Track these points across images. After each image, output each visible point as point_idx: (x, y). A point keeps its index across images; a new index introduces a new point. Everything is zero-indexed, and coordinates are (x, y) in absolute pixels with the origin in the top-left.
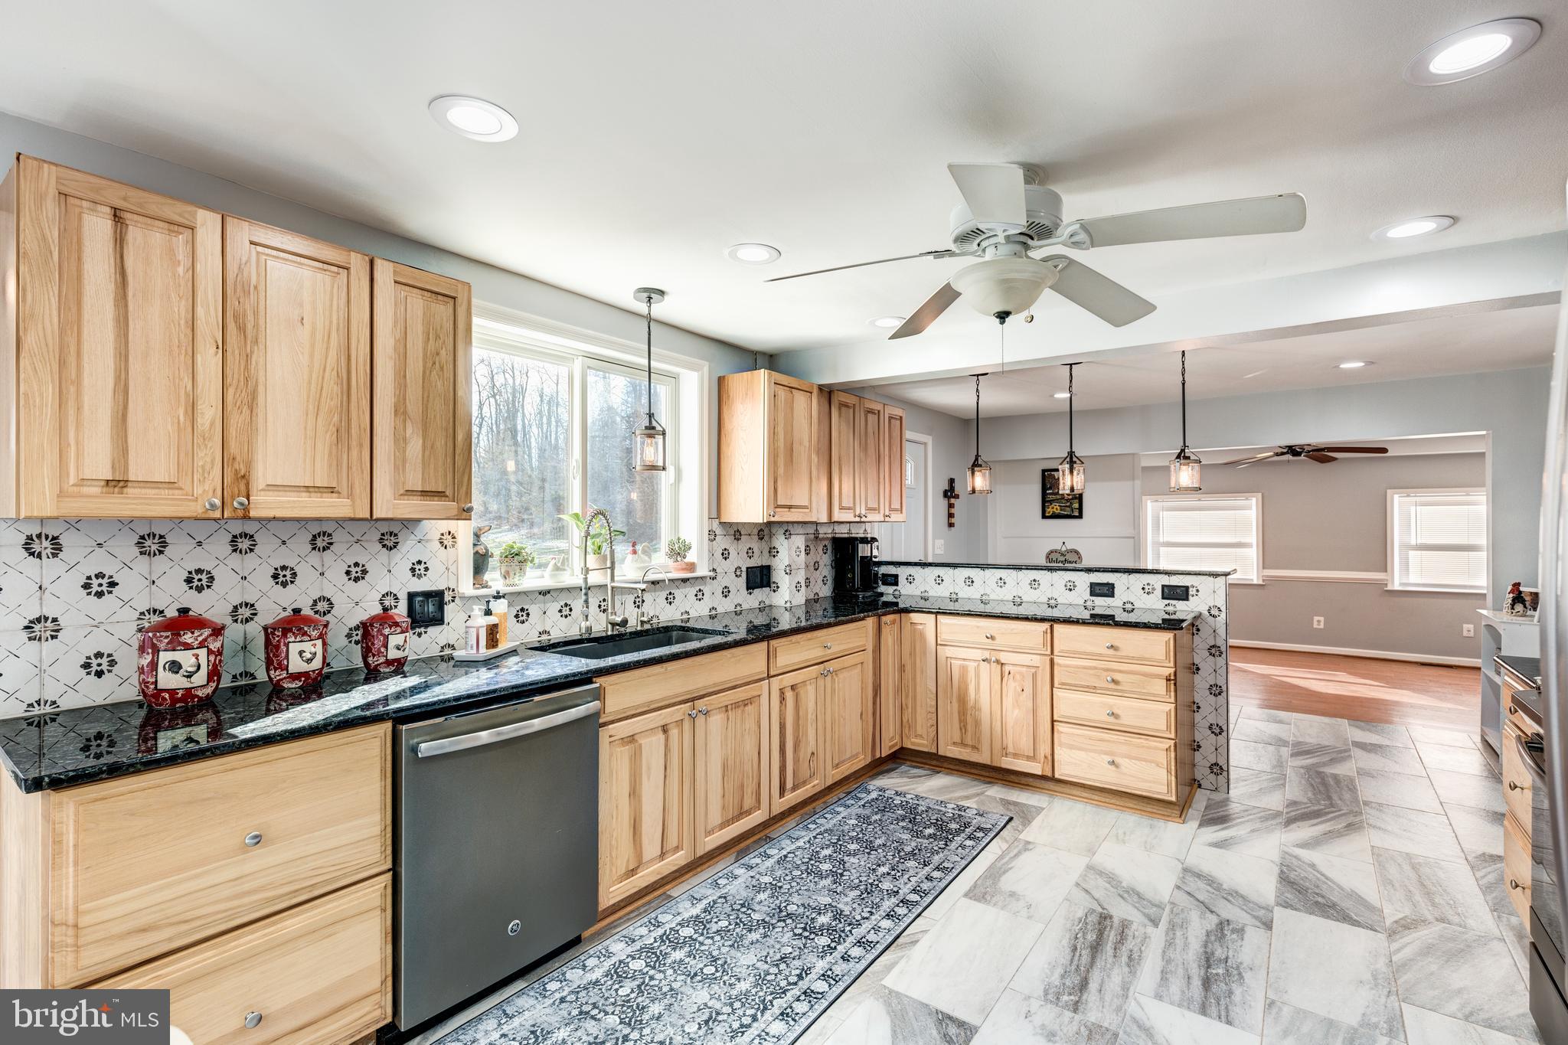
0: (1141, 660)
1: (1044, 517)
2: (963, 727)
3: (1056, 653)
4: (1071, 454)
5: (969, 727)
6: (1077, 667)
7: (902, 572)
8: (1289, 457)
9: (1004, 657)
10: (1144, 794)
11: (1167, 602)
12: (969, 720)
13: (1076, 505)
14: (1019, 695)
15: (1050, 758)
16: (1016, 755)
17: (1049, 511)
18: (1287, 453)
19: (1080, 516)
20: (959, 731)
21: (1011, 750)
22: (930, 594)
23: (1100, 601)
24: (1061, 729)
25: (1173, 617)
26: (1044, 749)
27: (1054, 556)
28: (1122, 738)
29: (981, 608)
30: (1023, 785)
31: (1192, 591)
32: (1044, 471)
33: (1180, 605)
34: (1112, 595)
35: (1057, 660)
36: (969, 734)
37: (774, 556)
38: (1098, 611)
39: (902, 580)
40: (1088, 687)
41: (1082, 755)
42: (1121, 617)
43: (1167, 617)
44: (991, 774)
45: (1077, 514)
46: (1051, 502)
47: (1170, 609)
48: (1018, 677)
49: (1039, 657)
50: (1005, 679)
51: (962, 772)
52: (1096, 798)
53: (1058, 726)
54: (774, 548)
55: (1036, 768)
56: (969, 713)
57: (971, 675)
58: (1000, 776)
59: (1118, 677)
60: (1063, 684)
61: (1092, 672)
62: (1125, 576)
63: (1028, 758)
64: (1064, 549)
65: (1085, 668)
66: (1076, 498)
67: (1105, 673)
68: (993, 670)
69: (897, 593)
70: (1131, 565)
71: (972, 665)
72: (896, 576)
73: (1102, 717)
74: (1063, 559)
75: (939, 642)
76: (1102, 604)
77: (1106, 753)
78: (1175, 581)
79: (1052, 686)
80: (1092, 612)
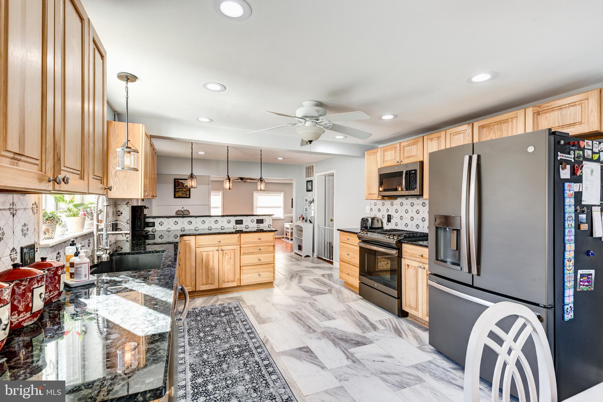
0: (266, 242)
1: (175, 197)
2: (207, 277)
3: (241, 243)
4: (192, 174)
5: (210, 277)
6: (248, 247)
7: (157, 221)
8: (240, 180)
9: (224, 248)
10: (267, 282)
11: (258, 224)
12: (210, 273)
13: (188, 193)
14: (229, 260)
15: (239, 279)
16: (228, 282)
17: (177, 195)
18: (239, 179)
19: (189, 197)
20: (205, 279)
21: (226, 280)
22: (171, 229)
23: (238, 226)
24: (243, 269)
25: (259, 229)
26: (238, 277)
27: (179, 213)
28: (261, 266)
29: (209, 232)
30: (227, 292)
31: (264, 221)
32: (175, 179)
33: (261, 225)
34: (242, 224)
35: (242, 246)
36: (210, 279)
37: (119, 215)
38: (238, 229)
39: (157, 224)
40: (252, 253)
41: (250, 275)
42: (245, 230)
43: (258, 229)
44: (215, 292)
45: (188, 196)
46: (178, 191)
47: (258, 226)
48: (229, 254)
49: (236, 246)
50: (224, 256)
51: (203, 295)
52: (251, 288)
53: (242, 268)
54: (119, 211)
55: (235, 284)
56: (210, 271)
57: (211, 256)
58: (219, 292)
59: (261, 248)
60: (244, 253)
61: (253, 248)
62: (246, 217)
63: (232, 281)
64: (183, 210)
65: (251, 247)
66: (188, 190)
67: (257, 247)
68: (220, 253)
69: (153, 230)
70: (208, 214)
71: (211, 253)
72: (154, 223)
73: (256, 261)
74: (182, 213)
75: (197, 246)
76: (239, 227)
77: (257, 272)
78: (260, 218)
79: (240, 255)
80: (236, 230)
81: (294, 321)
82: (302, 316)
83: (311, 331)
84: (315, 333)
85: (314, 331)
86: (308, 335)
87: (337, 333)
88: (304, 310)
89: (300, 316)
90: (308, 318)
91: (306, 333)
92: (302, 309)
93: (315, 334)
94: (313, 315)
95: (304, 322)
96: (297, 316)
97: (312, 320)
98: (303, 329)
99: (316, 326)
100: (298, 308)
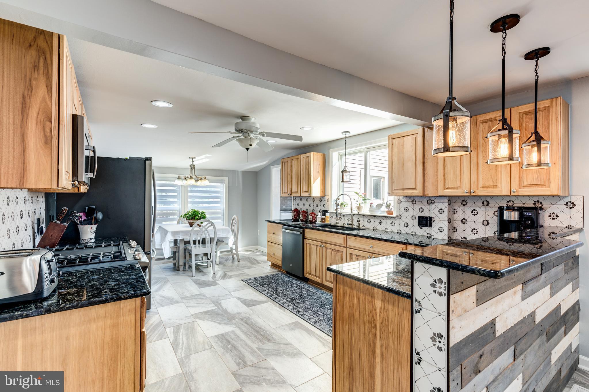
81: (264, 328)
82: (256, 337)
83: (245, 319)
84: (241, 318)
85: (242, 319)
86: (247, 315)
87: (221, 320)
88: (254, 346)
89: (259, 336)
90: (248, 334)
91: (250, 317)
92: (257, 348)
93: (241, 316)
94: (241, 340)
95: (252, 328)
96: (262, 335)
97: (243, 332)
98: (253, 321)
99: (239, 324)
100: (263, 349)
